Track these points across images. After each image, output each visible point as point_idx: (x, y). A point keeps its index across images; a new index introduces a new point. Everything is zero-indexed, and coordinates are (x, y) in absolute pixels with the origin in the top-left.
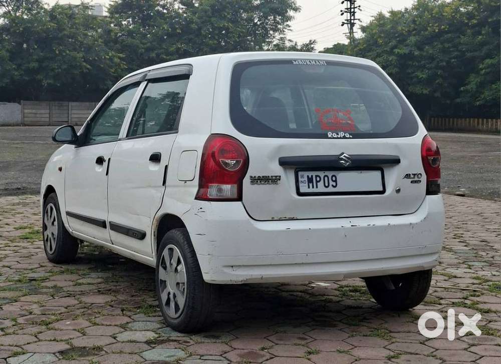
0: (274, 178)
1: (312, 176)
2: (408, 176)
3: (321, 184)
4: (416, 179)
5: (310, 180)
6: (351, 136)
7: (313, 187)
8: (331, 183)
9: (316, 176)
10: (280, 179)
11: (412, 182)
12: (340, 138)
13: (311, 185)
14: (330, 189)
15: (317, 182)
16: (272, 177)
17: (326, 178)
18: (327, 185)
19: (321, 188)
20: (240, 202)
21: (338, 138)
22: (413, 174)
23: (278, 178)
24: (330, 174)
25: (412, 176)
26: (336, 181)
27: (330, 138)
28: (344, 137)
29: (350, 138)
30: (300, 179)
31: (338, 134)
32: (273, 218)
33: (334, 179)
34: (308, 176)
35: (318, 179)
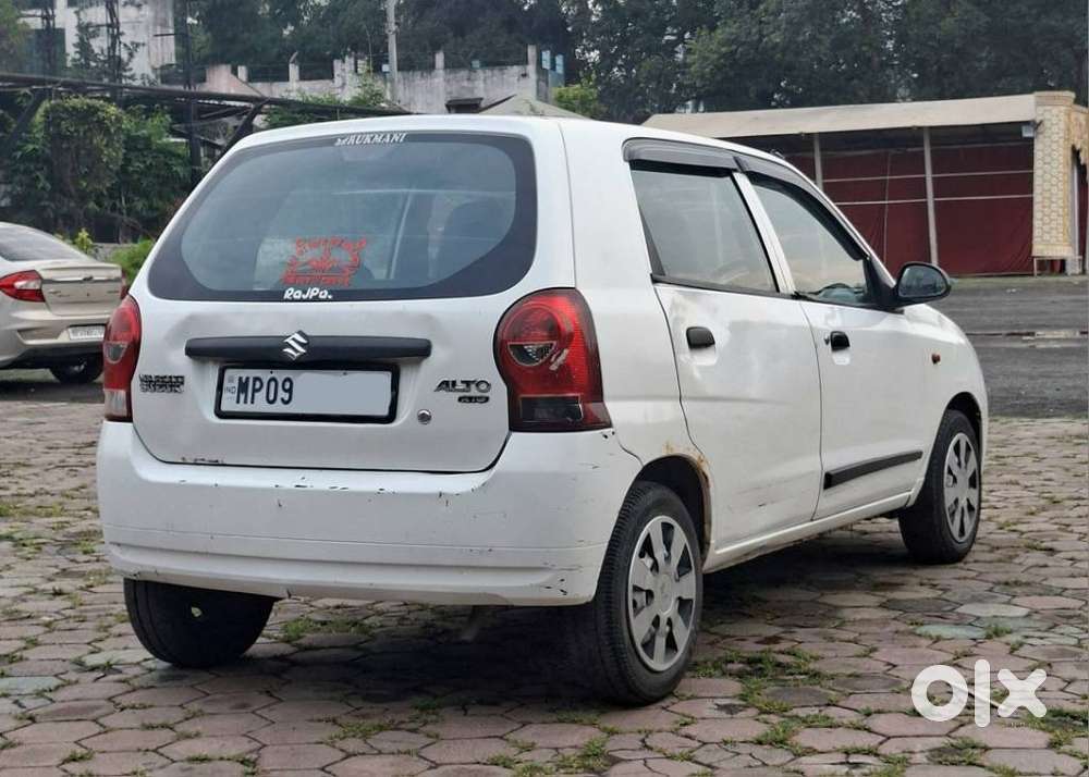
0: (174, 380)
1: (248, 379)
2: (446, 385)
3: (260, 396)
4: (474, 392)
5: (243, 387)
6: (330, 297)
7: (245, 402)
8: (282, 395)
9: (256, 379)
10: (182, 383)
11: (460, 399)
12: (307, 300)
13: (242, 397)
14: (278, 408)
15: (255, 391)
16: (170, 377)
17: (273, 384)
18: (271, 398)
19: (261, 405)
20: (130, 424)
21: (301, 300)
22: (462, 382)
23: (180, 380)
24: (280, 375)
25: (460, 386)
26: (290, 391)
27: (287, 301)
28: (316, 299)
29: (327, 300)
30: (226, 384)
31: (305, 292)
32: (183, 459)
33: (287, 386)
34: (240, 379)
35: (258, 385)
